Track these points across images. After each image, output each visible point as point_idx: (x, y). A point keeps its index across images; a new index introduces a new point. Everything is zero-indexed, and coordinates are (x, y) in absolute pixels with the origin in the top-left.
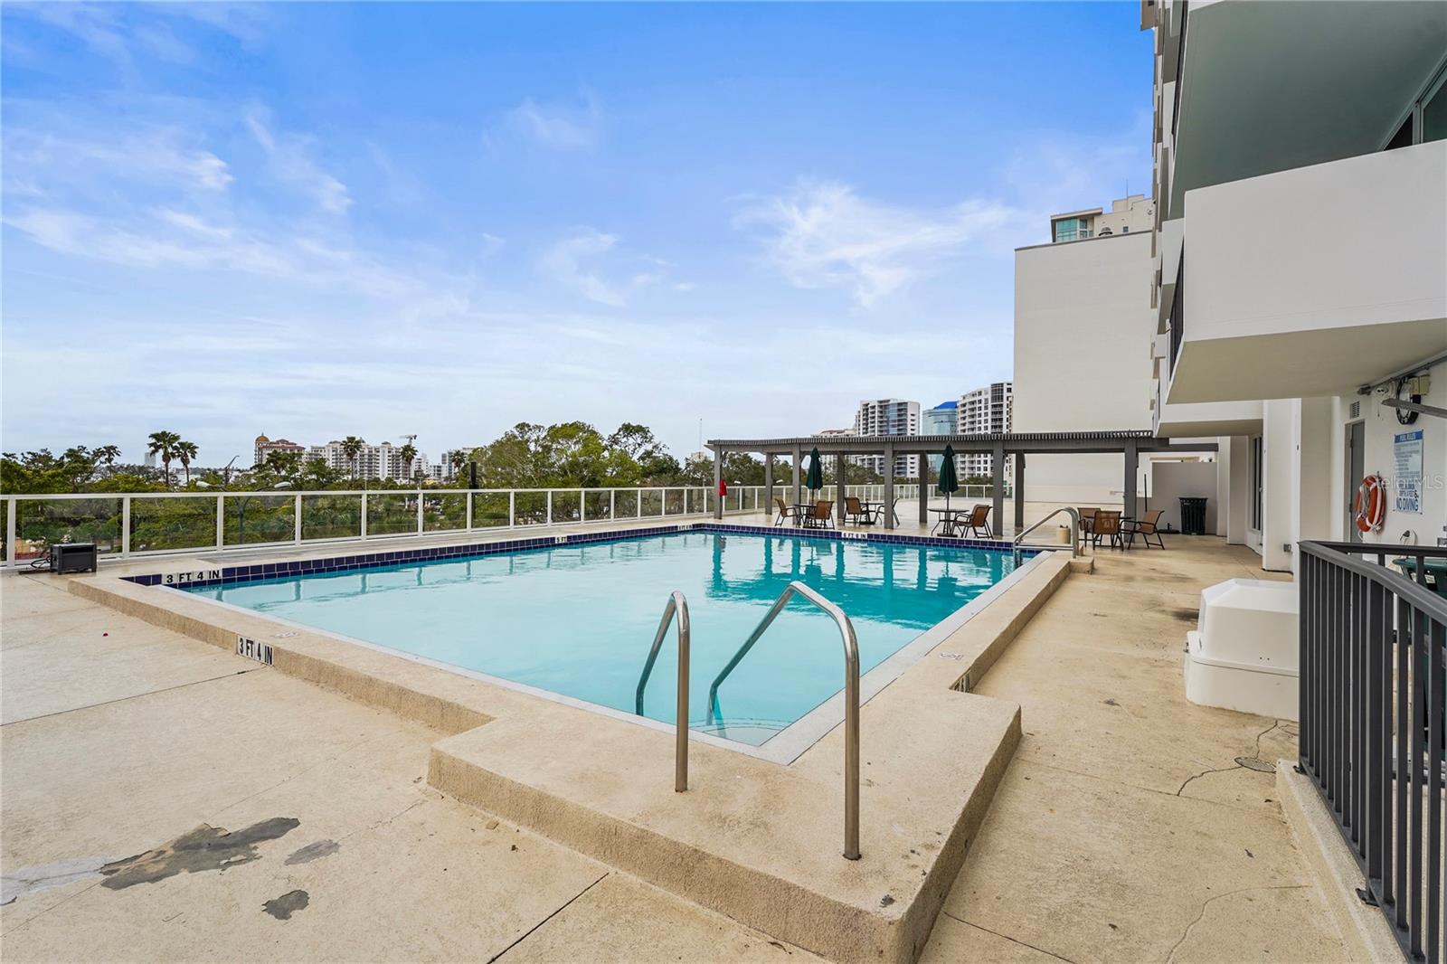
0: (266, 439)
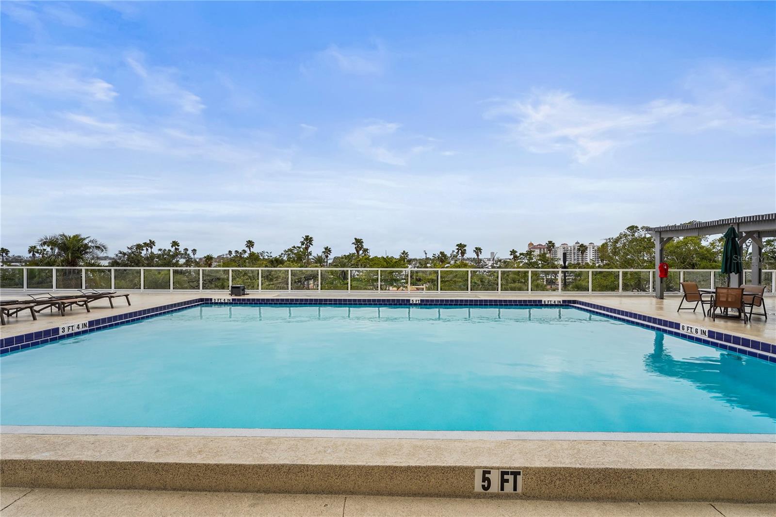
0: (533, 244)
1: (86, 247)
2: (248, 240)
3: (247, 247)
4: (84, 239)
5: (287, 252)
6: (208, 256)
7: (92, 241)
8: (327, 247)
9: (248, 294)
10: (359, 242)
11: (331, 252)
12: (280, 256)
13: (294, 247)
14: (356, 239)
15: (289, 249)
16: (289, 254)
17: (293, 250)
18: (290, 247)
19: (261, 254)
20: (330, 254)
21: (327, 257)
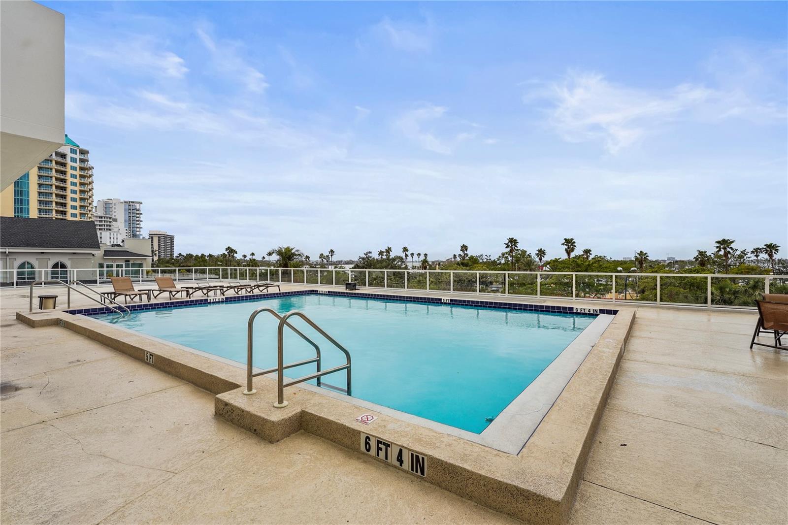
1: (294, 254)
4: (292, 249)
7: (297, 251)
8: (541, 249)
9: (359, 289)
10: (570, 242)
12: (497, 259)
14: (565, 239)
20: (544, 257)
21: (541, 259)
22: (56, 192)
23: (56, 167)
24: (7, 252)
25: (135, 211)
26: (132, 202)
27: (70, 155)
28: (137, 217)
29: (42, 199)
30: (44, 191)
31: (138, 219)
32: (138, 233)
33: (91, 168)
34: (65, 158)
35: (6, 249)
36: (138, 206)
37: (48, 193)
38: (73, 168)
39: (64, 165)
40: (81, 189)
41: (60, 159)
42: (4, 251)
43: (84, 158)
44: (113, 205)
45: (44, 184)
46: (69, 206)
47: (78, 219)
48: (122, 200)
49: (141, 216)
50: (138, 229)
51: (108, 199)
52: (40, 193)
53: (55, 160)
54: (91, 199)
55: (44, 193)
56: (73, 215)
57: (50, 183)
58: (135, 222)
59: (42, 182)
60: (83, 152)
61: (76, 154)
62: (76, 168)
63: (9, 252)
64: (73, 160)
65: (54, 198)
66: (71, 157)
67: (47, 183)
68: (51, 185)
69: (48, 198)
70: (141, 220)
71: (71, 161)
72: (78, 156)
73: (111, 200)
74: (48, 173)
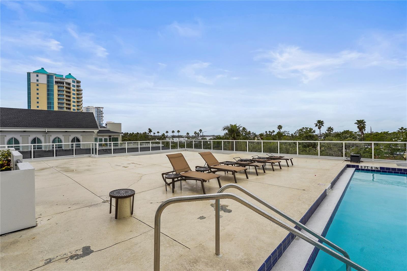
2: (278, 125)
3: (278, 129)
5: (299, 131)
6: (261, 134)
8: (330, 127)
11: (333, 130)
12: (295, 134)
13: (303, 128)
15: (300, 130)
16: (300, 132)
17: (303, 129)
18: (301, 128)
19: (284, 132)
22: (66, 102)
23: (66, 90)
24: (46, 131)
25: (100, 112)
26: (99, 108)
27: (72, 84)
28: (101, 115)
29: (60, 106)
30: (61, 102)
31: (101, 116)
32: (102, 123)
33: (81, 90)
34: (70, 85)
35: (46, 129)
36: (101, 109)
37: (63, 103)
38: (74, 90)
39: (69, 89)
40: (77, 100)
41: (67, 86)
42: (44, 130)
43: (79, 85)
44: (90, 109)
45: (60, 99)
46: (72, 105)
47: (76, 111)
48: (94, 107)
49: (103, 114)
50: (102, 121)
51: (88, 106)
52: (59, 103)
53: (66, 87)
54: (81, 106)
55: (60, 103)
56: (74, 110)
57: (63, 98)
58: (100, 117)
59: (60, 97)
60: (78, 82)
61: (75, 83)
62: (75, 90)
63: (47, 131)
64: (74, 86)
65: (65, 105)
66: (73, 85)
67: (62, 98)
68: (64, 99)
69: (63, 105)
70: (103, 116)
71: (73, 87)
72: (75, 84)
73: (89, 107)
74: (62, 93)
